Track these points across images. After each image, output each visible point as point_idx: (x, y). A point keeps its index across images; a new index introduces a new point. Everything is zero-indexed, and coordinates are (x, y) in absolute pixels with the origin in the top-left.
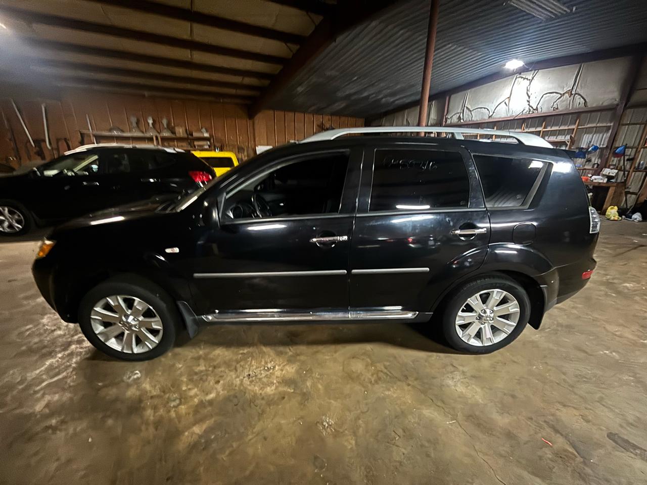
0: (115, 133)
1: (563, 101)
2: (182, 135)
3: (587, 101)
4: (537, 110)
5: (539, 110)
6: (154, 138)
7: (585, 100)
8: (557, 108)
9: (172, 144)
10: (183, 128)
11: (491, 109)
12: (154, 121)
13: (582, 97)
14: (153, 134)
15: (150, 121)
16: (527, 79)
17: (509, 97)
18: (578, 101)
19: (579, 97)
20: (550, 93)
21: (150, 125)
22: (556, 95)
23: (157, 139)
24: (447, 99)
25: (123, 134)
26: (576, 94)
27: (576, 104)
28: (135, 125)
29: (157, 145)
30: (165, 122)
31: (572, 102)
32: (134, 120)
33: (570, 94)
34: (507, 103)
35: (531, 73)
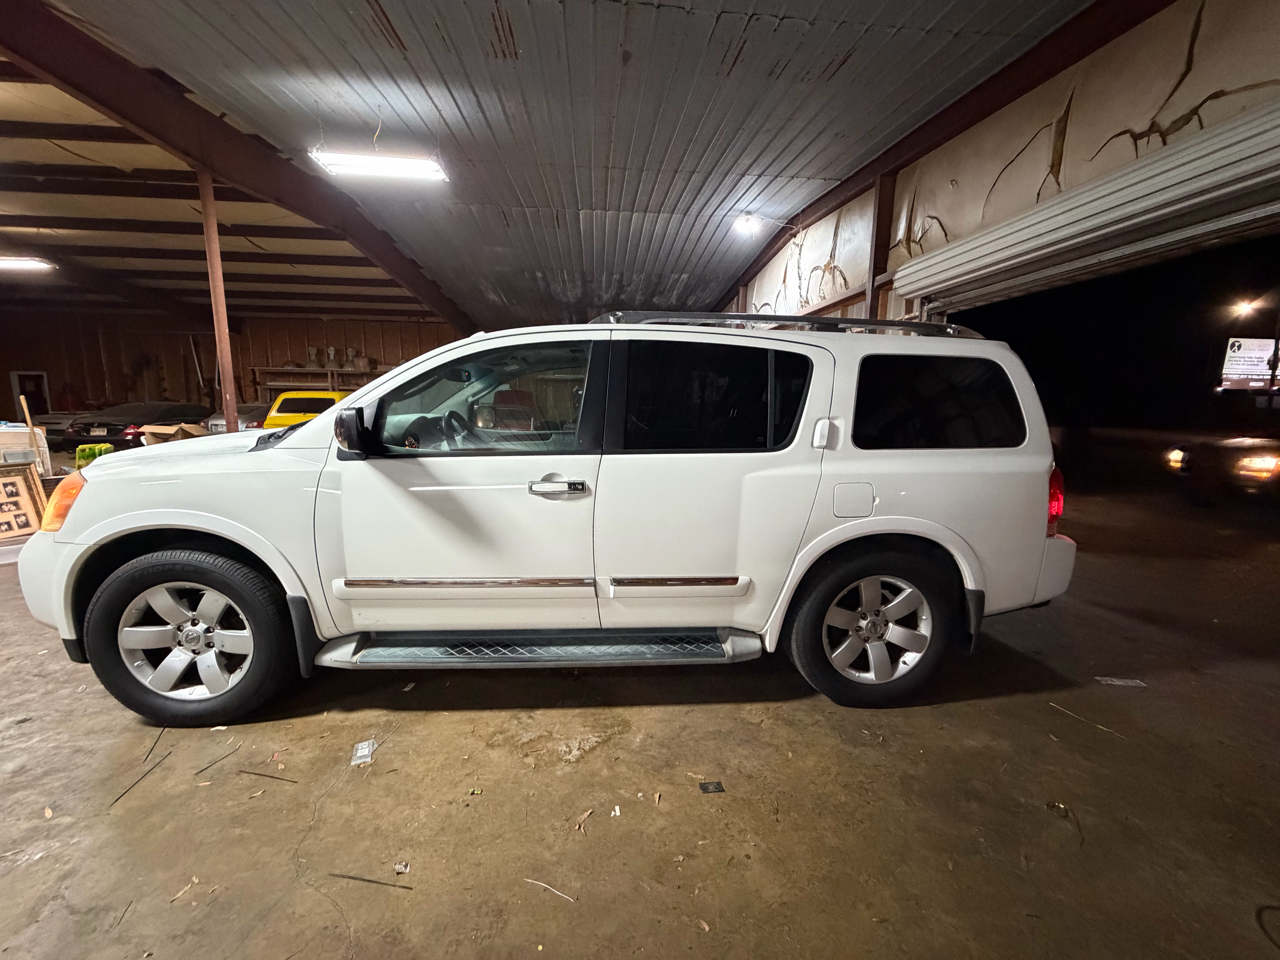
0: (289, 368)
1: (826, 284)
2: (363, 370)
3: (847, 279)
4: (808, 303)
5: (810, 302)
6: (329, 375)
7: (845, 279)
8: (824, 298)
9: (354, 382)
10: (366, 360)
11: (773, 305)
12: (338, 352)
13: (841, 272)
14: (331, 368)
15: (332, 351)
16: (797, 245)
17: (784, 281)
18: (839, 280)
19: (838, 273)
20: (816, 269)
21: (332, 357)
22: (819, 272)
23: (332, 375)
24: (741, 290)
25: (297, 370)
26: (835, 267)
27: (838, 286)
28: (313, 357)
29: (332, 383)
30: (350, 352)
31: (834, 283)
32: (313, 351)
33: (830, 268)
34: (783, 290)
35: (803, 233)
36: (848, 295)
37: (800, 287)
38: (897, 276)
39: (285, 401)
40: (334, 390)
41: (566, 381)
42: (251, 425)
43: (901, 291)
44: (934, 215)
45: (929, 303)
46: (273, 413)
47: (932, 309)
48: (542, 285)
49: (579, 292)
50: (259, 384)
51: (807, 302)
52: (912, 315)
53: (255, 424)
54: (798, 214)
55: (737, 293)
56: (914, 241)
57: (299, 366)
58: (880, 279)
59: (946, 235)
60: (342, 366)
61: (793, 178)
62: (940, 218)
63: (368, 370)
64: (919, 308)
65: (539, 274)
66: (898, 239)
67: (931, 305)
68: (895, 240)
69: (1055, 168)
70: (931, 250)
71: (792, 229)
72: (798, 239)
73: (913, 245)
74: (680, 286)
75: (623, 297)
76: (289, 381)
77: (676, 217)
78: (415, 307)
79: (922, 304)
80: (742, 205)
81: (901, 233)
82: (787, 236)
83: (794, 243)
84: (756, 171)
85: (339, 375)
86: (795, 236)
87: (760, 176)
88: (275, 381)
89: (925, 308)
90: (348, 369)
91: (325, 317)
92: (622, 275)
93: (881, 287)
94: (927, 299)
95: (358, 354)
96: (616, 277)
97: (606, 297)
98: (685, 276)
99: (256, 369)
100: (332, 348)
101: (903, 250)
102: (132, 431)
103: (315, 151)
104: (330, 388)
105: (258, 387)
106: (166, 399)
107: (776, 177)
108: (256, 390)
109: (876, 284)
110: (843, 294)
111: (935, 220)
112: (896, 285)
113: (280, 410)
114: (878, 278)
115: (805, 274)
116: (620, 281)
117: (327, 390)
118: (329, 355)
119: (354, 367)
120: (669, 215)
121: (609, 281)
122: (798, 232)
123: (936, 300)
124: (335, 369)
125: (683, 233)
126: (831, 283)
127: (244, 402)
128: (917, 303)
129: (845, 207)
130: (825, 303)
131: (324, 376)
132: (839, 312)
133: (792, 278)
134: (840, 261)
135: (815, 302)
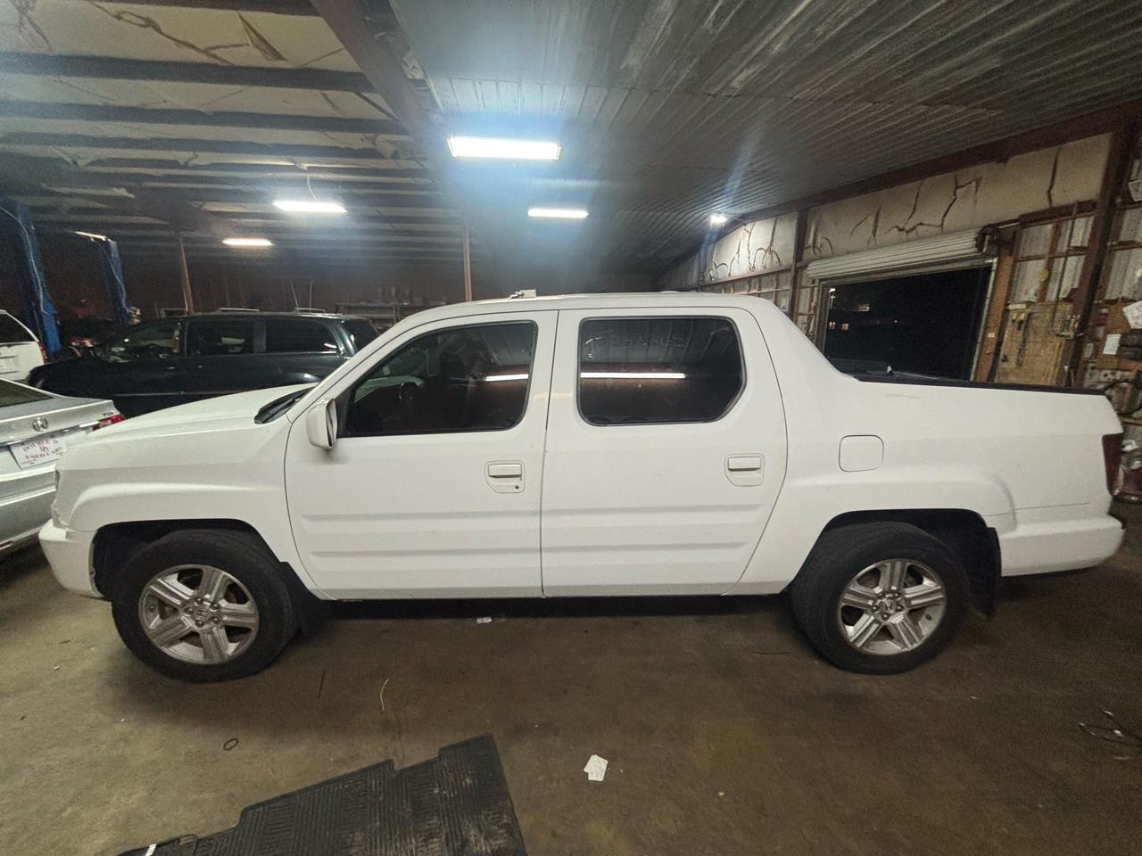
0: (363, 303)
1: (767, 259)
4: (755, 269)
6: (394, 308)
7: (779, 259)
8: (765, 268)
10: (422, 297)
11: (729, 266)
12: (398, 291)
13: (776, 255)
14: (394, 303)
15: (393, 291)
16: (747, 231)
17: (738, 252)
18: (775, 259)
20: (760, 249)
21: (393, 295)
22: (763, 251)
23: (396, 309)
24: (702, 252)
25: (370, 305)
26: (773, 250)
27: (775, 263)
28: (380, 295)
30: (407, 291)
31: (772, 260)
32: (380, 291)
33: (770, 251)
34: (736, 257)
35: (751, 224)
36: (780, 269)
37: (749, 258)
38: (810, 266)
43: (810, 274)
44: (825, 236)
51: (754, 267)
52: (815, 286)
55: (698, 252)
56: (817, 248)
57: (370, 302)
58: (799, 264)
59: (832, 250)
60: (402, 302)
62: (829, 239)
64: (817, 283)
66: (809, 244)
69: (874, 232)
71: (744, 221)
72: (748, 227)
73: (816, 250)
76: (363, 313)
80: (718, 210)
81: (811, 242)
83: (745, 229)
85: (400, 308)
86: (745, 225)
88: (352, 313)
93: (801, 268)
94: (821, 280)
95: (413, 292)
101: (811, 252)
104: (395, 318)
109: (796, 266)
110: (777, 267)
111: (827, 240)
112: (806, 270)
114: (797, 263)
115: (753, 251)
118: (391, 294)
122: (748, 223)
124: (399, 304)
126: (769, 261)
128: (817, 281)
129: (779, 217)
130: (766, 271)
131: (392, 308)
132: (774, 277)
133: (744, 251)
134: (776, 247)
135: (759, 269)
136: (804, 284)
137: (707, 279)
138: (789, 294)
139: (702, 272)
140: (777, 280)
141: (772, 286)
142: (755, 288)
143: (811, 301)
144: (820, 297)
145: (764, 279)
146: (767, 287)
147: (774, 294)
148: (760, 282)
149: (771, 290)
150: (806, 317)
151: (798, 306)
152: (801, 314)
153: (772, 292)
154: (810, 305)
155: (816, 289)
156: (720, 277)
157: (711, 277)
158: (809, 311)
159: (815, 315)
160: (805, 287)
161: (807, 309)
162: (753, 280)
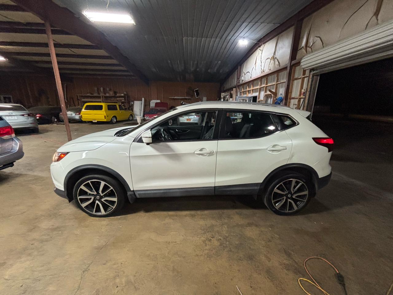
1: (271, 64)
2: (112, 95)
4: (264, 71)
5: (265, 71)
6: (101, 97)
7: (279, 62)
8: (270, 70)
9: (109, 99)
10: (113, 92)
11: (251, 73)
12: (104, 89)
13: (278, 60)
14: (102, 95)
15: (102, 89)
16: (261, 50)
17: (255, 64)
18: (277, 63)
19: (276, 60)
20: (267, 59)
21: (102, 91)
22: (269, 60)
23: (102, 97)
24: (239, 68)
25: (91, 95)
26: (275, 58)
27: (276, 65)
28: (96, 91)
29: (102, 99)
30: (108, 89)
31: (274, 64)
32: (96, 89)
33: (274, 58)
34: (255, 68)
35: (263, 45)
36: (281, 68)
37: (261, 66)
38: (302, 61)
39: (87, 106)
40: (103, 102)
41: (179, 99)
42: (76, 114)
43: (303, 67)
44: (318, 36)
45: (313, 71)
46: (83, 110)
47: (314, 74)
48: (170, 66)
49: (183, 68)
50: (79, 100)
52: (305, 76)
53: (78, 114)
54: (262, 38)
55: (237, 68)
56: (309, 47)
58: (293, 62)
59: (323, 44)
60: (105, 94)
61: (262, 23)
62: (321, 37)
63: (114, 95)
64: (309, 73)
65: (169, 62)
66: (302, 46)
67: (314, 72)
68: (301, 46)
69: (377, 13)
70: (315, 51)
71: (259, 44)
72: (261, 48)
73: (308, 48)
74: (218, 65)
75: (198, 69)
76: (89, 99)
77: (218, 40)
78: (129, 74)
79: (310, 72)
80: (242, 35)
81: (304, 44)
82: (257, 47)
83: (260, 49)
84: (248, 20)
85: (104, 97)
86: (260, 46)
87: (250, 23)
88: (84, 99)
89: (312, 73)
90: (108, 95)
91: (99, 77)
92: (198, 61)
93: (294, 65)
94: (312, 70)
95: (110, 90)
96: (196, 62)
97: (192, 69)
98: (220, 62)
99: (78, 95)
100: (102, 88)
101: (304, 50)
102: (38, 116)
103: (85, 11)
104: (102, 102)
105: (79, 101)
106: (51, 105)
107: (256, 23)
108: (78, 102)
109: (292, 64)
110: (277, 68)
111: (319, 38)
112: (302, 64)
113: (86, 109)
114: (292, 62)
115: (263, 61)
116: (197, 64)
117: (101, 102)
118: (101, 90)
119: (109, 94)
120: (215, 39)
121: (193, 64)
122: (262, 45)
123: (317, 70)
124: (104, 95)
125: (220, 45)
126: (273, 64)
127: (75, 106)
129: (280, 35)
130: (271, 72)
131: (100, 97)
132: (276, 75)
133: (258, 62)
134: (278, 55)
135: (267, 71)
136: (296, 76)
137: (241, 82)
138: (285, 85)
139: (238, 79)
140: (278, 76)
141: (274, 81)
142: (264, 84)
143: (302, 88)
144: (310, 84)
145: (270, 77)
146: (271, 82)
147: (275, 86)
148: (267, 79)
149: (273, 84)
150: (297, 100)
151: (291, 92)
152: (293, 98)
153: (274, 85)
154: (301, 91)
155: (306, 79)
156: (246, 80)
157: (242, 81)
158: (300, 95)
159: (305, 99)
160: (296, 79)
161: (298, 94)
162: (263, 79)
